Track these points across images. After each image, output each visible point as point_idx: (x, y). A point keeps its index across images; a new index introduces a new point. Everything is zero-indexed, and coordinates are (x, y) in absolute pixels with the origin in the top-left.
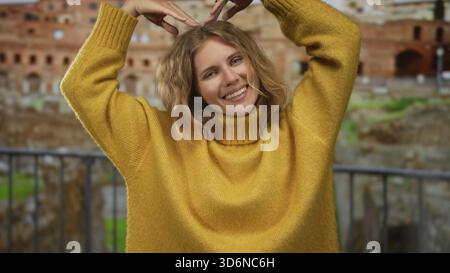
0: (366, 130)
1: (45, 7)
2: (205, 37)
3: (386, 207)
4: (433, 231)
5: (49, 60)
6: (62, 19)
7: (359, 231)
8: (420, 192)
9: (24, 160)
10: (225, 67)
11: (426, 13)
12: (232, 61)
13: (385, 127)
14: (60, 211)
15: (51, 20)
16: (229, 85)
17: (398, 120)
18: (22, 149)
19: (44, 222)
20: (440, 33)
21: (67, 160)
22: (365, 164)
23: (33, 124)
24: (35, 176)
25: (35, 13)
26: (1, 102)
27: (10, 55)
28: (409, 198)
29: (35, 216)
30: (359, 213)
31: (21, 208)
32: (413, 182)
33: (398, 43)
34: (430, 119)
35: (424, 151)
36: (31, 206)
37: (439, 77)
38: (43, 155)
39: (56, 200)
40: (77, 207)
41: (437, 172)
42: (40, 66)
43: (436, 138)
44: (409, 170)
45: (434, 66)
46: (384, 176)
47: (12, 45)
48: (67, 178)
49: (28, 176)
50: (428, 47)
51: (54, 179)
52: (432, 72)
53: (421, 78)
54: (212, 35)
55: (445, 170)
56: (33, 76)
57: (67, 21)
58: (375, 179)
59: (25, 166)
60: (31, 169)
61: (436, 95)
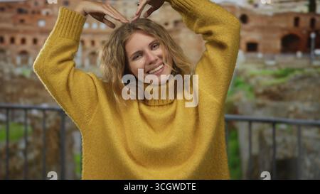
0: (260, 91)
1: (32, 4)
2: (132, 30)
3: (275, 146)
4: (308, 163)
5: (35, 41)
6: (44, 12)
7: (255, 163)
8: (299, 135)
9: (17, 112)
10: (147, 51)
11: (303, 8)
12: (153, 46)
13: (274, 89)
14: (43, 149)
15: (36, 13)
16: (151, 63)
17: (283, 83)
18: (15, 105)
19: (31, 156)
20: (313, 22)
21: (47, 112)
22: (259, 115)
23: (24, 87)
24: (25, 124)
25: (24, 8)
26: (1, 71)
27: (7, 38)
28: (291, 139)
29: (25, 152)
30: (255, 150)
31: (15, 146)
32: (294, 128)
33: (283, 29)
34: (305, 83)
35: (302, 106)
36: (22, 145)
37: (312, 53)
38: (31, 109)
39: (40, 141)
40: (55, 146)
41: (311, 120)
42: (28, 46)
43: (310, 96)
44: (291, 119)
45: (309, 45)
46: (274, 123)
47: (9, 31)
48: (48, 125)
49: (20, 124)
50: (304, 32)
51: (39, 126)
52: (307, 50)
53: (299, 54)
54: (137, 29)
55: (316, 119)
56: (24, 53)
57: (47, 14)
58: (266, 125)
59: (18, 116)
60: (22, 119)
61: (310, 66)
